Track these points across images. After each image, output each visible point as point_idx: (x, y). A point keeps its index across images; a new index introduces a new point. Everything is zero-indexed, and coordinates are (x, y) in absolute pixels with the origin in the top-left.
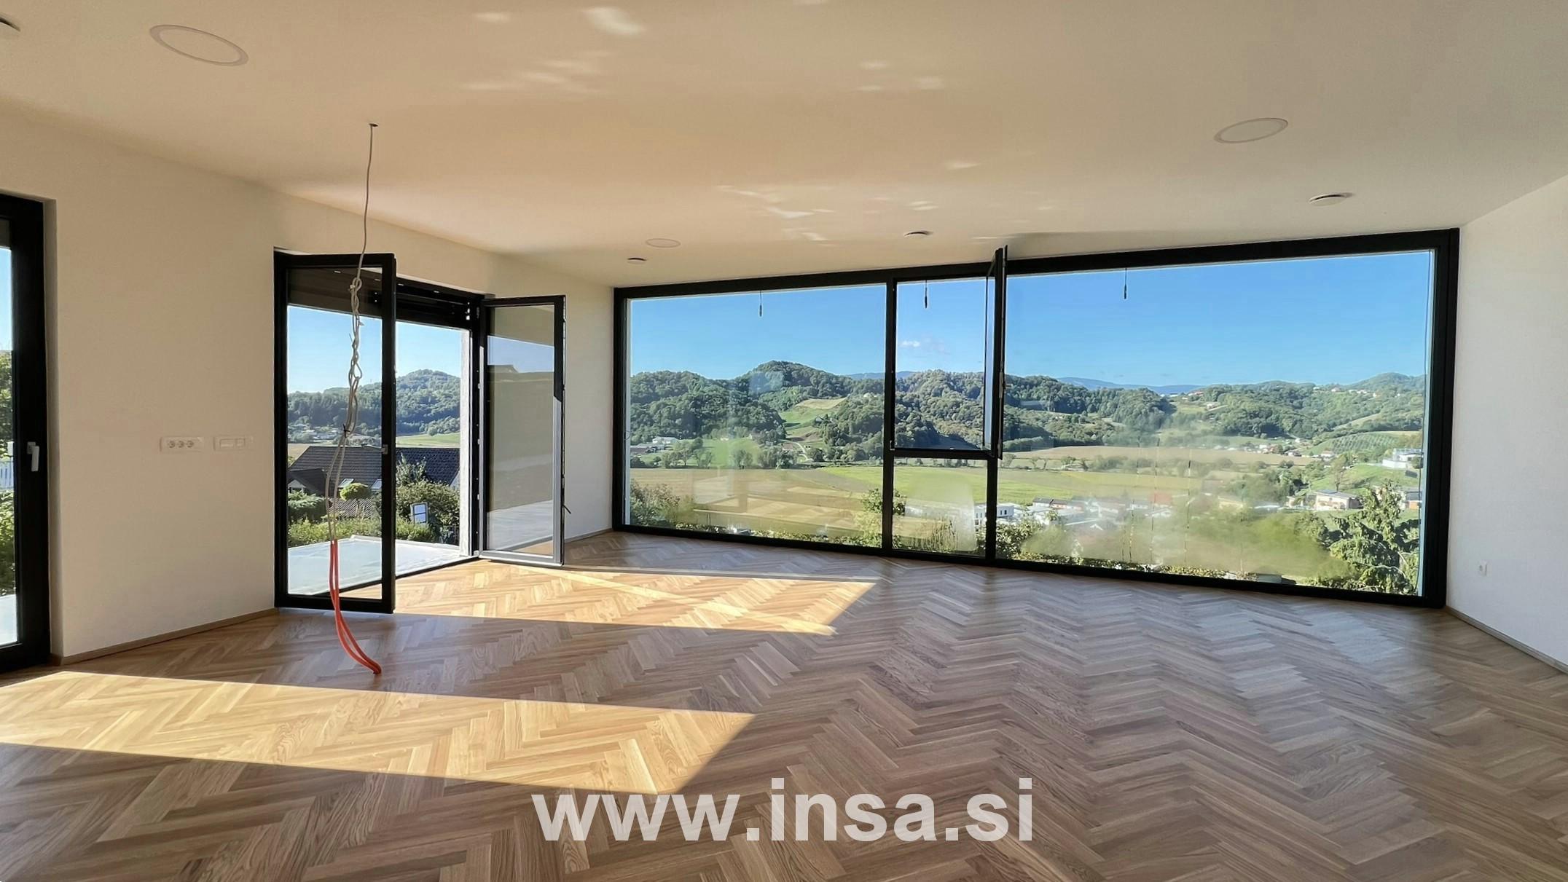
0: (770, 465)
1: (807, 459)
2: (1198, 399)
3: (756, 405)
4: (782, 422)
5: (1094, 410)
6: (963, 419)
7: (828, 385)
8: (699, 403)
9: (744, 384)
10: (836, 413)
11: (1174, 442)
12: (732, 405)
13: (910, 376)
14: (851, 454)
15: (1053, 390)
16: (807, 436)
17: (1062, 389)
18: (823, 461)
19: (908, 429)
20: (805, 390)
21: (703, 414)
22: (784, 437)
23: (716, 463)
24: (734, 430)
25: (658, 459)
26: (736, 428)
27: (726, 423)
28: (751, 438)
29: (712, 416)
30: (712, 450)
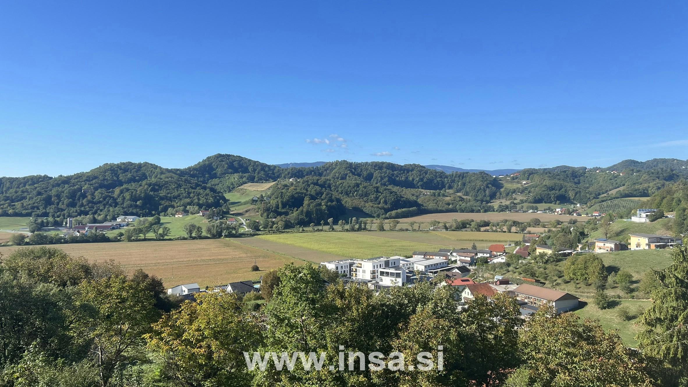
0: (218, 235)
1: (247, 230)
2: (517, 178)
3: (205, 188)
4: (226, 201)
5: (450, 187)
6: (362, 196)
7: (262, 172)
8: (157, 187)
9: (195, 172)
10: (269, 193)
11: (503, 209)
12: (185, 189)
13: (324, 165)
14: (281, 224)
15: (423, 174)
16: (247, 211)
17: (428, 173)
18: (260, 230)
19: (323, 204)
20: (245, 177)
21: (160, 197)
22: (227, 213)
23: (172, 236)
24: (187, 209)
25: (121, 235)
26: (188, 207)
27: (180, 203)
28: (201, 215)
29: (168, 198)
30: (168, 226)
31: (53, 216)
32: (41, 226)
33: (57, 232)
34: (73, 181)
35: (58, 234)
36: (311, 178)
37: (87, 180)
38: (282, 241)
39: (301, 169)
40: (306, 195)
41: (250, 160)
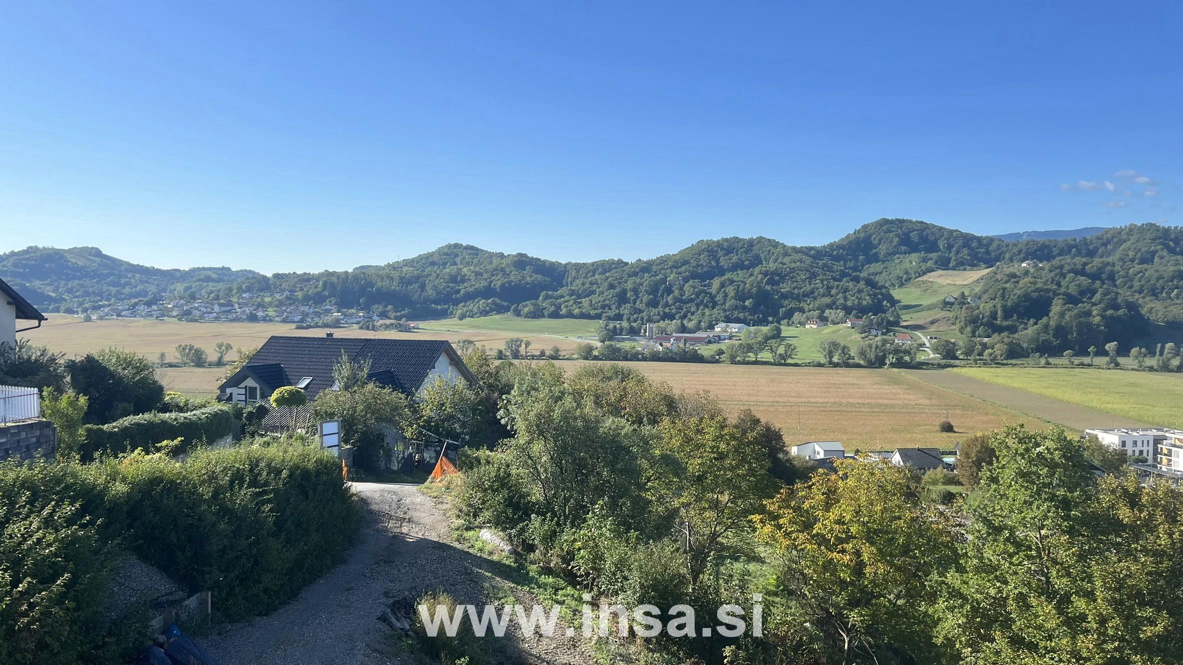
0: (878, 362)
1: (932, 356)
3: (857, 280)
4: (893, 302)
7: (965, 251)
8: (777, 278)
9: (841, 251)
10: (977, 290)
12: (822, 281)
13: (1099, 234)
14: (999, 349)
16: (932, 323)
18: (957, 358)
19: (1094, 313)
20: (931, 259)
21: (782, 293)
22: (896, 323)
23: (799, 359)
24: (825, 315)
25: (721, 352)
26: (827, 311)
27: (814, 305)
28: (849, 325)
29: (795, 296)
30: (793, 342)
31: (628, 319)
32: (612, 334)
33: (633, 344)
34: (654, 268)
35: (634, 347)
36: (1069, 261)
37: (674, 267)
38: (1001, 381)
39: (1047, 243)
40: (1055, 294)
41: (941, 229)
